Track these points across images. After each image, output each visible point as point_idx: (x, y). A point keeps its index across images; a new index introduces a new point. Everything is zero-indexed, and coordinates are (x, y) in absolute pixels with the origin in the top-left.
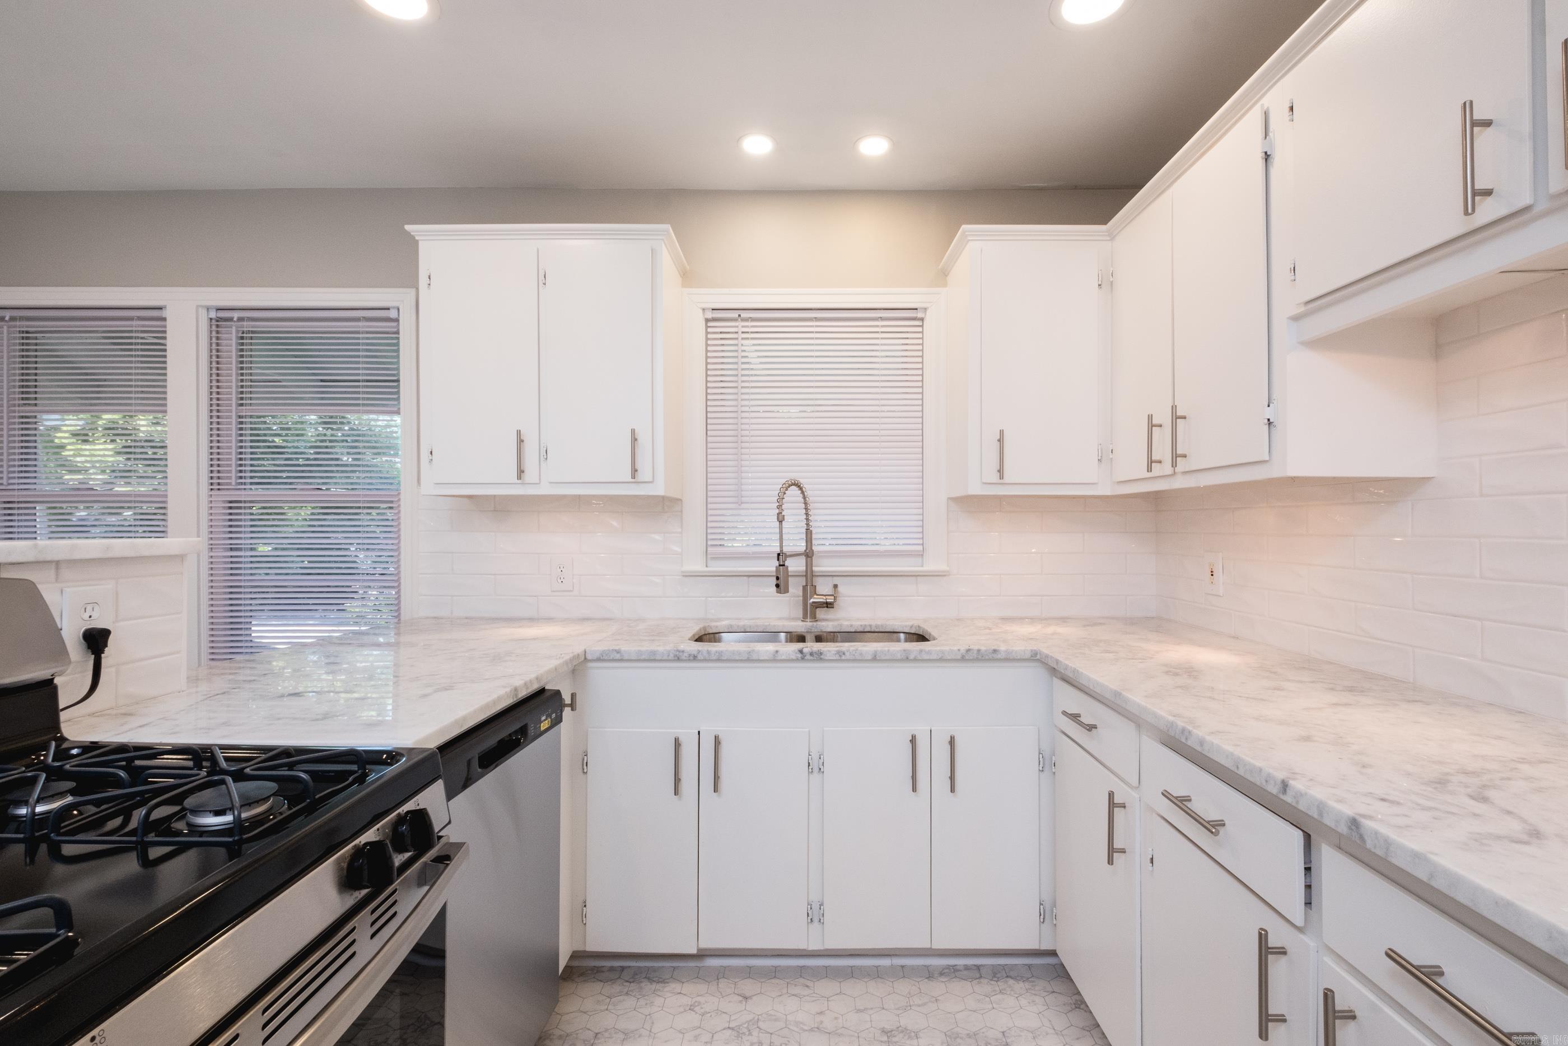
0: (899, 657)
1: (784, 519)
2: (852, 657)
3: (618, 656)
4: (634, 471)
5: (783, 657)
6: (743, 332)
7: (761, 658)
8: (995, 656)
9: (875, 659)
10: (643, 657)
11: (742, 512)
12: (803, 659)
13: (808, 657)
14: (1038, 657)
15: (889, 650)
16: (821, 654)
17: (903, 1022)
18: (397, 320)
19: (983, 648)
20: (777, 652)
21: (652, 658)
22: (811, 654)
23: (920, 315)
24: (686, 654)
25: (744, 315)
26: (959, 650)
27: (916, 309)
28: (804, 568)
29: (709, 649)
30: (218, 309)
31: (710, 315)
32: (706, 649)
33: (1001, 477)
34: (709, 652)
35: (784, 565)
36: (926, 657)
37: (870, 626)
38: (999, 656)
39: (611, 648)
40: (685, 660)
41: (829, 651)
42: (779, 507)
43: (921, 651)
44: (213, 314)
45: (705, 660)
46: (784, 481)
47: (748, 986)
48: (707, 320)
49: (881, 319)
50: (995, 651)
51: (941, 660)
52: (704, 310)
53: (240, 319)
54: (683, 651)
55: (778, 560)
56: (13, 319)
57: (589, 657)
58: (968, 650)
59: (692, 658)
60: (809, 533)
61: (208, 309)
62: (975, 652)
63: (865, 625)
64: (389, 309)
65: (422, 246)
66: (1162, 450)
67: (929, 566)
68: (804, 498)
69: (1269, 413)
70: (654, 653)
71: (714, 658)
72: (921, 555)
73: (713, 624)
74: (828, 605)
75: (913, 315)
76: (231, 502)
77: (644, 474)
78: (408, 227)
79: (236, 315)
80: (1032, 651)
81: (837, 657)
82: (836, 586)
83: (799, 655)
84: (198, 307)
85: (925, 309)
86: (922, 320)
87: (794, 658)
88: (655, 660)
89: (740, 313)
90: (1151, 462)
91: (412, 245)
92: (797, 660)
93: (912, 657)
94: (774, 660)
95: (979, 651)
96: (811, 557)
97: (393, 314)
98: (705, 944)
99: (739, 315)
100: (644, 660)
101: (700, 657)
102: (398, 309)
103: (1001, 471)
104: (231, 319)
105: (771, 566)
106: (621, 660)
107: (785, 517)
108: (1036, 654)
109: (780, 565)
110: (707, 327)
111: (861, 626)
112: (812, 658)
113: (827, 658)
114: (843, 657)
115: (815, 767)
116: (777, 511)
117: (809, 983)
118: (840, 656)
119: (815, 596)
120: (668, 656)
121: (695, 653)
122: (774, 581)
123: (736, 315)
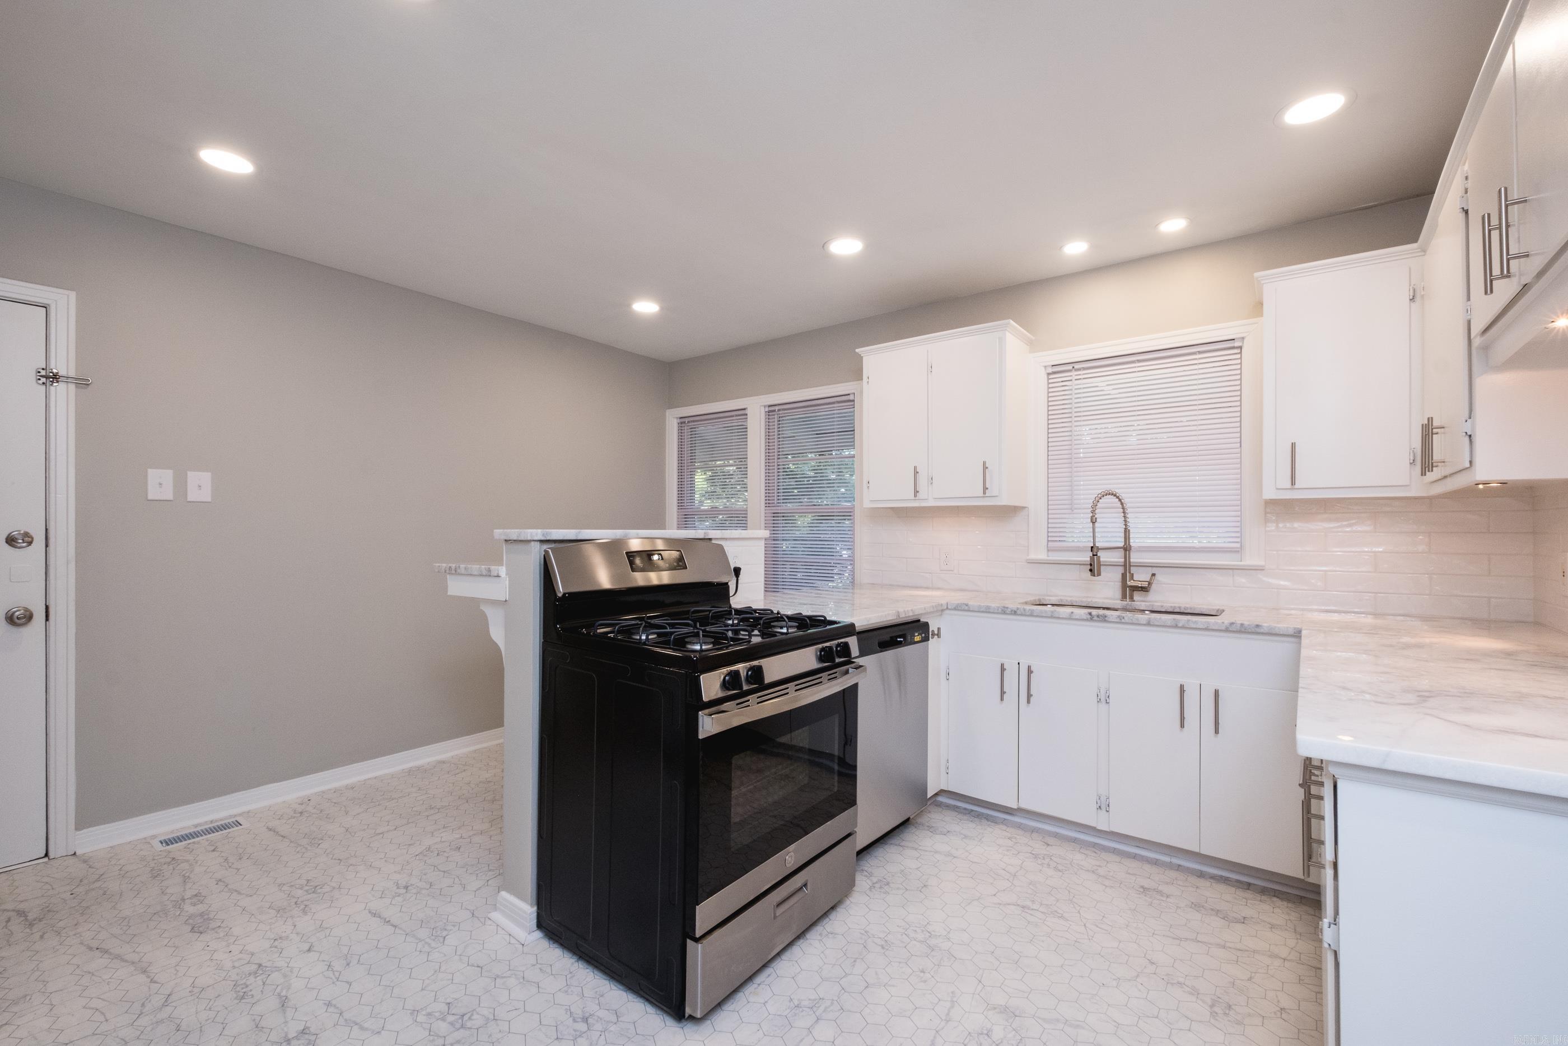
0: (1169, 624)
1: (1096, 521)
2: (1130, 621)
3: (966, 608)
4: (985, 488)
5: (1077, 617)
6: (1076, 380)
7: (1061, 616)
8: (1258, 630)
9: (1149, 624)
10: (982, 610)
11: (1075, 515)
12: (1091, 619)
13: (1095, 618)
15: (1160, 618)
16: (1106, 616)
17: (1160, 888)
18: (854, 401)
19: (1246, 623)
20: (1072, 613)
21: (987, 611)
22: (1098, 616)
23: (1237, 344)
24: (1009, 610)
25: (1077, 366)
26: (1223, 623)
27: (1234, 340)
28: (1123, 560)
29: (1025, 607)
30: (769, 406)
31: (1050, 370)
32: (1022, 607)
33: (1293, 483)
34: (1024, 610)
35: (1096, 555)
36: (1194, 626)
37: (1180, 608)
38: (1262, 631)
39: (963, 602)
40: (1009, 614)
41: (1112, 615)
42: (1093, 512)
43: (1188, 621)
44: (767, 409)
45: (1022, 615)
46: (1100, 492)
47: (1051, 840)
48: (1049, 374)
49: (1200, 352)
50: (1258, 626)
51: (1207, 629)
52: (1045, 367)
53: (779, 410)
54: (1007, 608)
55: (1092, 551)
56: (688, 422)
57: (949, 607)
58: (1232, 624)
59: (1013, 613)
60: (1127, 532)
61: (765, 406)
62: (1239, 625)
63: (1175, 607)
64: (849, 395)
65: (864, 359)
67: (1248, 561)
68: (1122, 504)
69: (1467, 428)
70: (988, 607)
71: (1028, 614)
72: (1238, 551)
73: (1047, 598)
74: (1144, 589)
75: (1232, 345)
76: (774, 513)
77: (992, 491)
78: (857, 350)
79: (777, 408)
80: (1295, 628)
81: (1118, 620)
82: (1154, 575)
83: (1089, 617)
84: (761, 406)
85: (1243, 338)
86: (1241, 348)
87: (1085, 618)
88: (989, 612)
89: (1073, 366)
91: (860, 359)
92: (1087, 620)
93: (1180, 625)
94: (1070, 619)
95: (1242, 625)
96: (1129, 551)
97: (851, 397)
98: (1023, 805)
99: (1073, 367)
100: (983, 612)
101: (1019, 612)
102: (854, 394)
103: (1293, 478)
104: (774, 411)
105: (1086, 557)
106: (969, 611)
107: (1098, 520)
109: (1094, 555)
110: (1048, 379)
111: (1171, 607)
112: (1098, 619)
113: (1110, 620)
114: (1123, 621)
115: (1104, 699)
116: (1091, 515)
117: (1097, 851)
118: (1121, 619)
119: (1132, 581)
120: (998, 610)
121: (1015, 609)
122: (1089, 567)
123: (1071, 368)
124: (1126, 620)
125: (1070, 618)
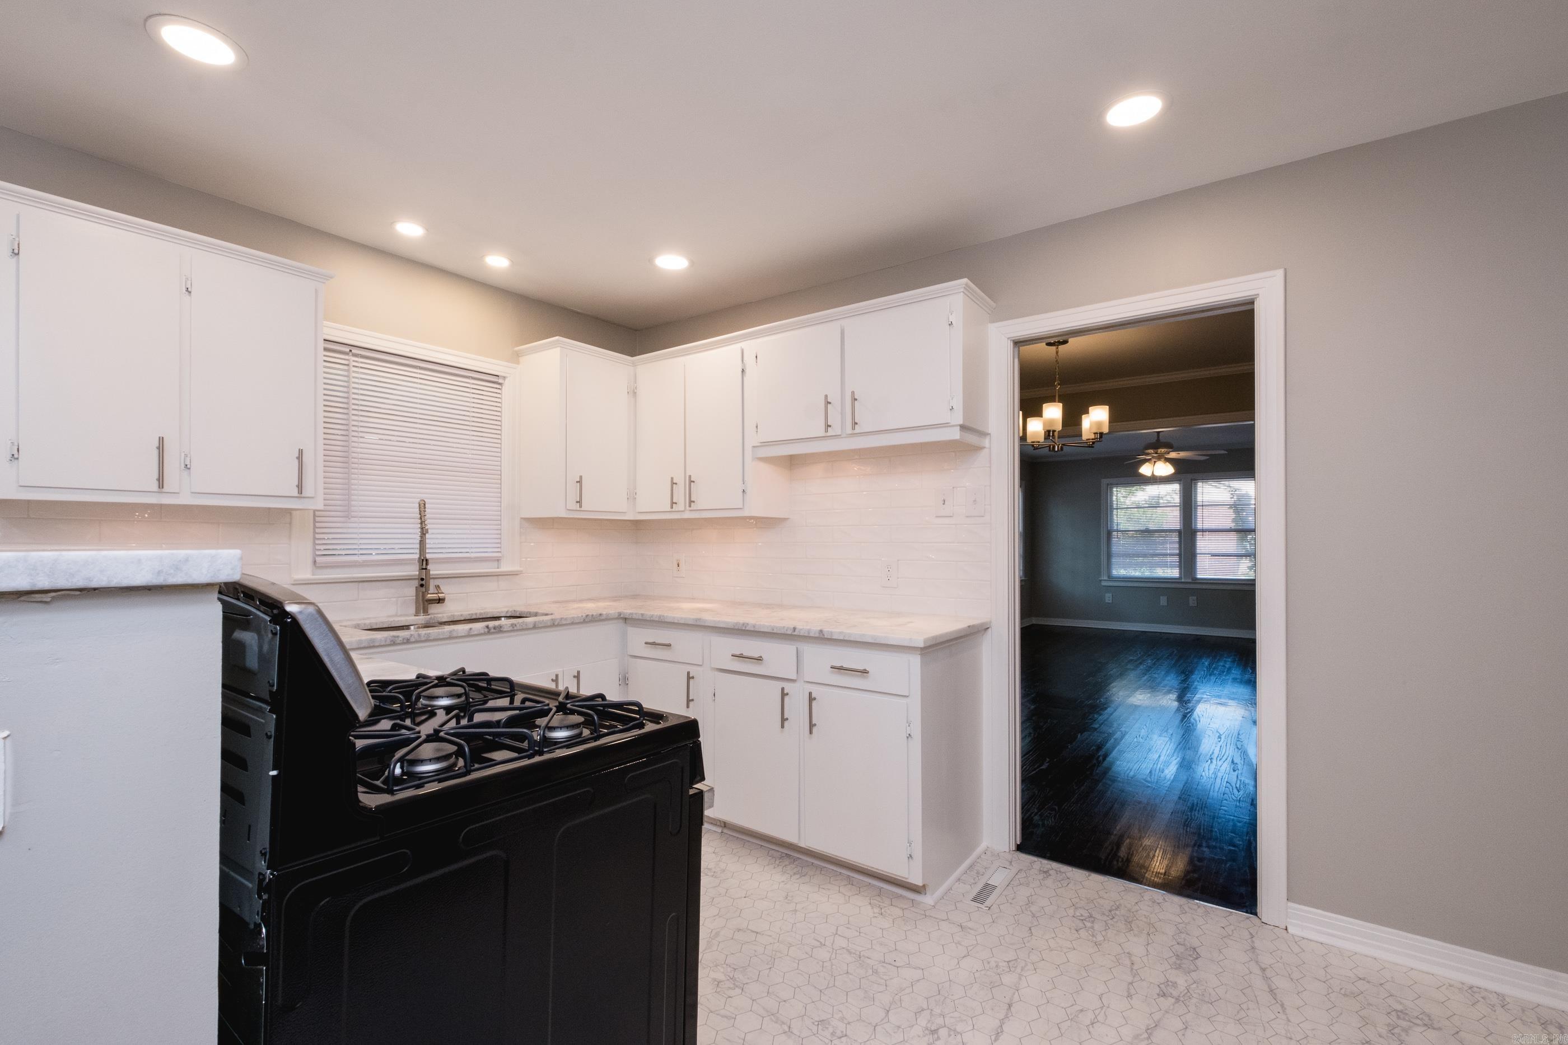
0: (549, 624)
2: (521, 628)
4: (300, 487)
5: (476, 633)
6: (353, 366)
7: (460, 635)
8: (601, 618)
11: (351, 525)
12: (489, 632)
13: (492, 630)
14: (622, 616)
15: (543, 620)
16: (501, 627)
19: (594, 614)
20: (471, 629)
21: (372, 645)
22: (495, 628)
23: (500, 381)
25: (355, 351)
26: (582, 616)
27: (498, 376)
29: (420, 632)
31: (328, 346)
32: (416, 633)
33: (578, 506)
34: (419, 635)
36: (564, 622)
37: (476, 614)
38: (603, 618)
40: (399, 644)
41: (506, 625)
43: (562, 619)
45: (416, 642)
49: (471, 378)
50: (600, 615)
51: (573, 623)
52: (321, 339)
58: (587, 616)
63: (472, 614)
66: (680, 497)
67: (505, 568)
71: (423, 640)
72: (498, 560)
74: (439, 600)
75: (495, 380)
77: (308, 491)
80: (618, 613)
81: (511, 628)
83: (486, 630)
85: (504, 378)
86: (501, 384)
87: (483, 632)
88: (374, 647)
89: (351, 349)
90: (673, 503)
92: (485, 634)
93: (556, 623)
95: (593, 615)
99: (351, 351)
101: (413, 639)
103: (579, 502)
108: (620, 615)
110: (325, 356)
112: (495, 631)
113: (505, 630)
114: (515, 628)
118: (513, 627)
120: (386, 641)
121: (408, 637)
123: (348, 350)
124: (518, 627)
125: (469, 635)
